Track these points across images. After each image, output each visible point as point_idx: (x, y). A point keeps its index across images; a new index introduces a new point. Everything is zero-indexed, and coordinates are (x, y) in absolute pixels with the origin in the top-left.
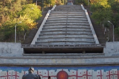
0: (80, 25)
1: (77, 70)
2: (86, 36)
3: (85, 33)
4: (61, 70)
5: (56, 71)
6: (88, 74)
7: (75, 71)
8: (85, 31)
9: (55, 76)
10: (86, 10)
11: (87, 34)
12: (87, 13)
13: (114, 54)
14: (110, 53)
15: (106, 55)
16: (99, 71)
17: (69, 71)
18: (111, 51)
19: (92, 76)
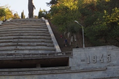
0: (38, 35)
2: (45, 47)
3: (43, 43)
8: (43, 42)
10: (46, 21)
11: (46, 45)
12: (48, 23)
13: (87, 67)
14: (79, 65)
15: (72, 69)
18: (82, 63)
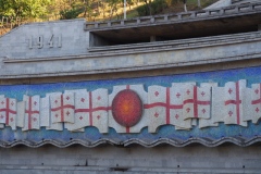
1: (168, 86)
4: (123, 87)
5: (110, 92)
6: (200, 98)
7: (162, 90)
9: (107, 109)
16: (230, 85)
17: (146, 89)
19: (210, 103)
